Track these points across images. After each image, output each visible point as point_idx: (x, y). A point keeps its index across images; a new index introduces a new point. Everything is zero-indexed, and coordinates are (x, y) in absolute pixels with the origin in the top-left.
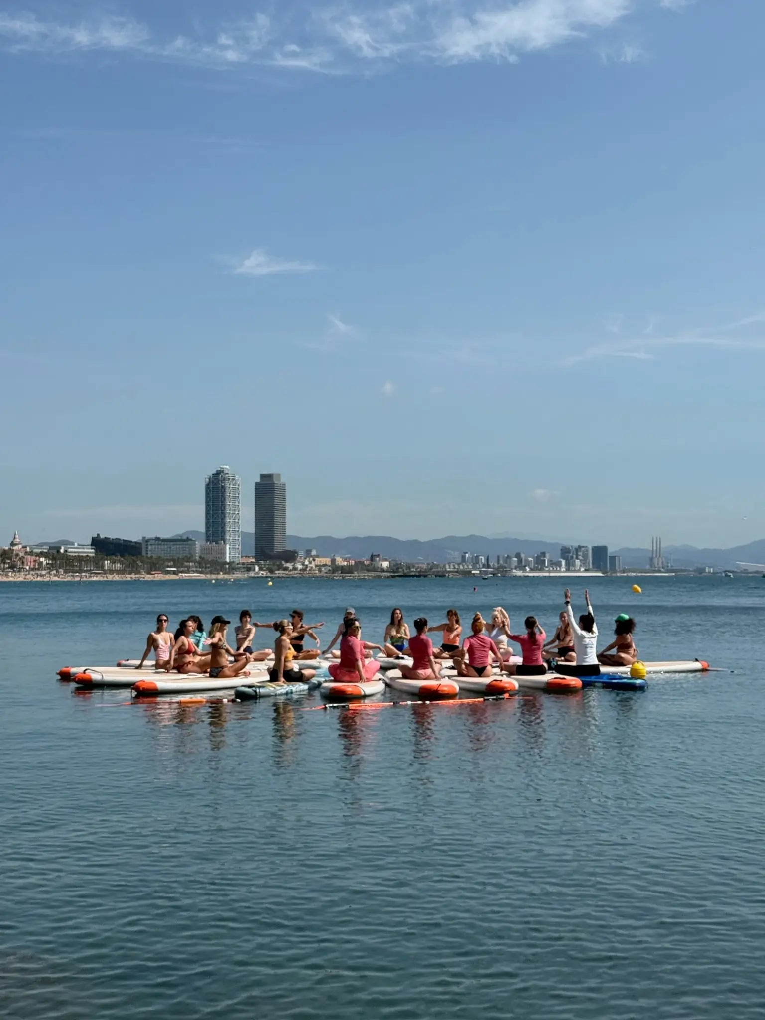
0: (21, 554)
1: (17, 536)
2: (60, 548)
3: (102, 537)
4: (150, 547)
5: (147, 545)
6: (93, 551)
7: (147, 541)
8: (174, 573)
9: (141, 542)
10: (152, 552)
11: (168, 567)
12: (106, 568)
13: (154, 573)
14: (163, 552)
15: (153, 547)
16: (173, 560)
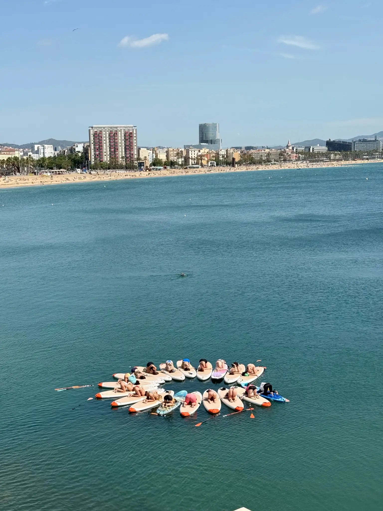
0: (289, 153)
1: (289, 142)
2: (310, 147)
3: (332, 140)
4: (356, 145)
5: (354, 144)
6: (327, 148)
7: (354, 142)
8: (367, 159)
9: (351, 142)
10: (357, 148)
11: (364, 155)
12: (332, 158)
13: (356, 159)
14: (362, 148)
15: (358, 145)
16: (367, 152)
